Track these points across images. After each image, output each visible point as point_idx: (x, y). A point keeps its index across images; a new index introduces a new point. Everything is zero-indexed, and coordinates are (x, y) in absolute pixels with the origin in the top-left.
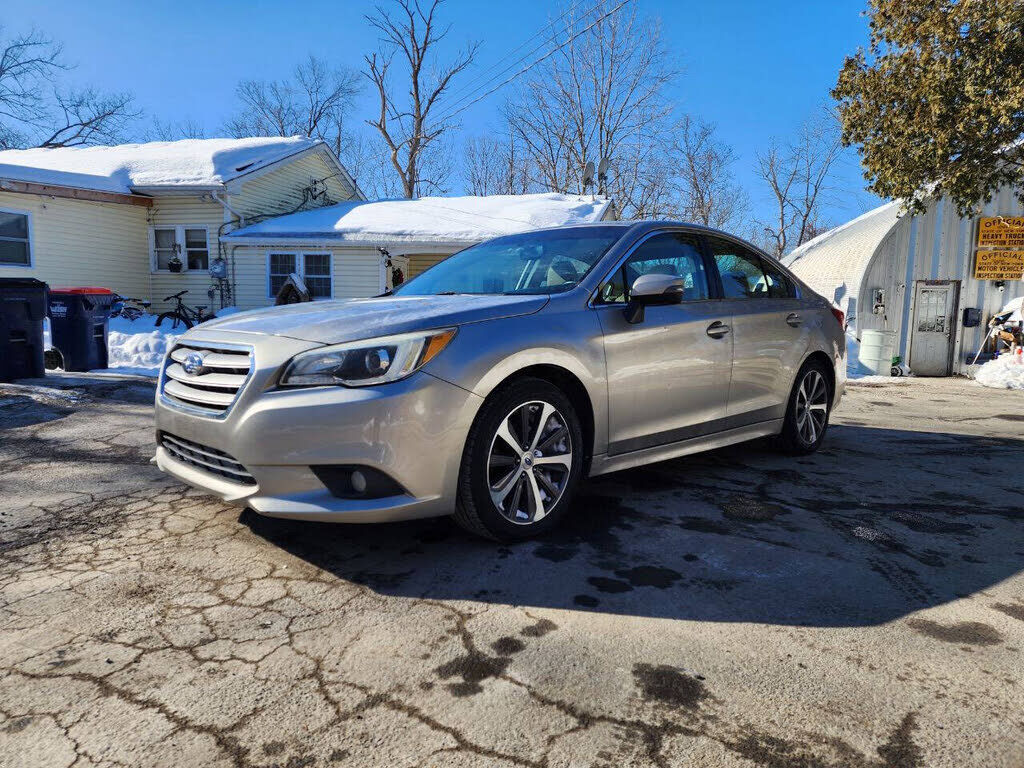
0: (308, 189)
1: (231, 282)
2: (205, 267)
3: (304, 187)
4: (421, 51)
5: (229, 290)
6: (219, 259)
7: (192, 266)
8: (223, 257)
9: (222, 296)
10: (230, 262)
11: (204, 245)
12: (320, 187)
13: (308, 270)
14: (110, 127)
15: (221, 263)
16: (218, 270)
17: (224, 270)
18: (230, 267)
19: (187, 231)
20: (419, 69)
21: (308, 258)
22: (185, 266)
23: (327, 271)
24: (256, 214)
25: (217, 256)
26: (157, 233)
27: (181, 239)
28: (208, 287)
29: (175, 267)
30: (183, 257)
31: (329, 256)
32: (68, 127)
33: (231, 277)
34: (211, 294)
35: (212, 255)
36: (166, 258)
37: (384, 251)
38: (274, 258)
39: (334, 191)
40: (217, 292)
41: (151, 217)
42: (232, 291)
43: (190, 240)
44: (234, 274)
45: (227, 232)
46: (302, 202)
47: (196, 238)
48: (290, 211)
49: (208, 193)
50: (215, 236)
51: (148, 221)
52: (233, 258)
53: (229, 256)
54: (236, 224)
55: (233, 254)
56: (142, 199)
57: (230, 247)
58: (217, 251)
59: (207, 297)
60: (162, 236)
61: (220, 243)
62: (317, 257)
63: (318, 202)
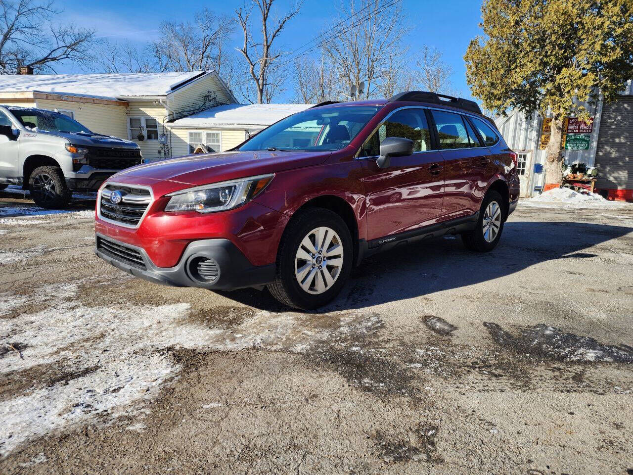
0: (206, 96)
1: (169, 146)
2: (156, 138)
3: (204, 95)
4: (268, 6)
5: (168, 151)
6: (164, 135)
7: (149, 137)
8: (165, 133)
9: (165, 153)
10: (169, 136)
11: (156, 127)
12: (213, 96)
13: (209, 141)
14: (83, 48)
15: (165, 137)
16: (163, 140)
17: (166, 139)
18: (169, 138)
19: (146, 120)
20: (267, 17)
21: (209, 135)
22: (146, 137)
23: (218, 141)
24: (181, 111)
25: (162, 133)
26: (131, 120)
27: (143, 124)
28: (158, 149)
29: (141, 138)
30: (145, 133)
31: (219, 133)
32: (59, 48)
33: (169, 144)
34: (159, 152)
35: (160, 133)
36: (137, 134)
37: (247, 131)
38: (191, 134)
39: (220, 97)
40: (163, 152)
41: (128, 112)
42: (170, 151)
43: (149, 124)
44: (171, 142)
45: (167, 120)
46: (203, 103)
47: (152, 124)
48: (198, 108)
49: (157, 100)
50: (161, 122)
51: (127, 114)
52: (170, 134)
53: (168, 133)
54: (171, 116)
55: (170, 132)
56: (124, 103)
57: (169, 129)
58: (162, 130)
59: (157, 153)
60: (134, 122)
61: (163, 126)
62: (213, 134)
63: (212, 103)
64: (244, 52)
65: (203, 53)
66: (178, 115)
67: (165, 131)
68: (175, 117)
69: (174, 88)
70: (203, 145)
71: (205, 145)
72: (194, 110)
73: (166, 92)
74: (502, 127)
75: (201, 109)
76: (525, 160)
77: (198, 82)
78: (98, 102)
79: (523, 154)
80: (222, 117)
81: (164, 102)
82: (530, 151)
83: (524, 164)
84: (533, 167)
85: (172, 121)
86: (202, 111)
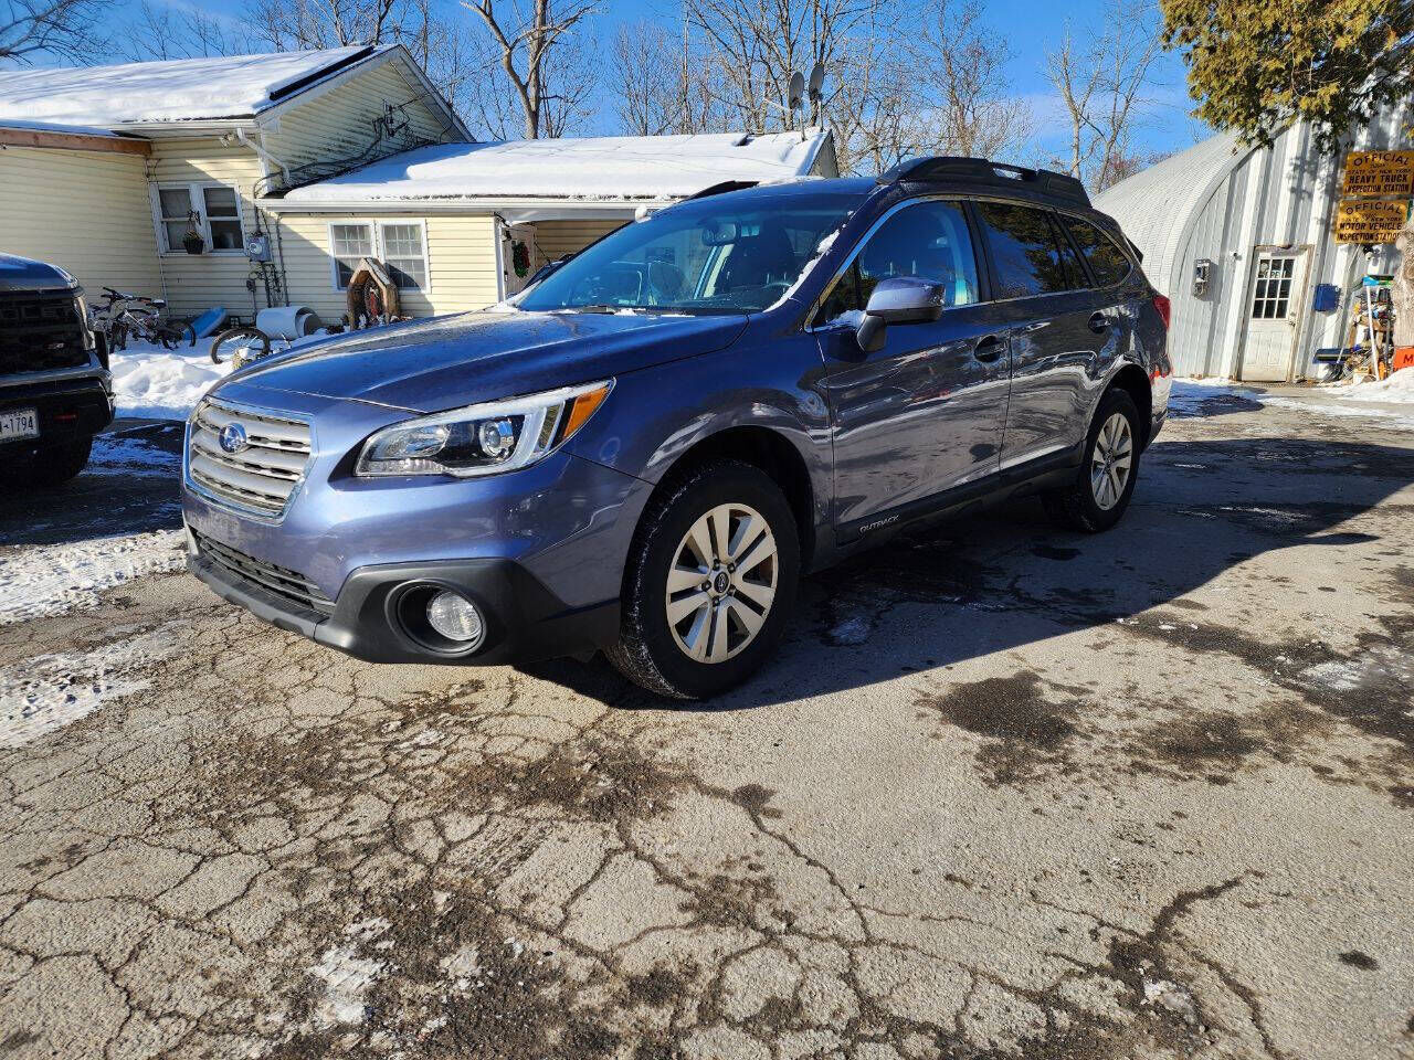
0: (382, 120)
1: (279, 268)
2: (239, 245)
3: (375, 117)
5: (276, 280)
6: (259, 234)
7: (220, 243)
8: (263, 229)
9: (268, 288)
10: (274, 237)
11: (233, 211)
12: (398, 117)
13: (390, 247)
14: (78, 20)
15: (262, 240)
16: (258, 249)
17: (268, 249)
18: (275, 245)
19: (206, 191)
21: (388, 230)
22: (209, 244)
23: (417, 247)
24: (307, 162)
25: (253, 229)
26: (164, 195)
27: (198, 204)
28: (246, 276)
29: (194, 246)
30: (204, 231)
31: (418, 226)
32: (15, 23)
33: (277, 260)
34: (251, 285)
35: (247, 227)
36: (180, 233)
37: (498, 216)
38: (339, 230)
39: (420, 122)
40: (260, 283)
41: (151, 170)
42: (281, 281)
43: (213, 205)
44: (281, 256)
45: (266, 191)
46: (372, 141)
47: (221, 202)
48: (356, 155)
49: (231, 132)
50: (249, 197)
51: (148, 175)
52: (278, 232)
53: (273, 229)
54: (278, 178)
55: (278, 225)
56: (136, 143)
57: (273, 214)
58: (253, 222)
59: (245, 290)
60: (170, 200)
61: (256, 209)
62: (402, 228)
63: (398, 140)
64: (484, 12)
65: (381, 18)
66: (300, 174)
67: (261, 221)
68: (289, 183)
69: (278, 95)
70: (376, 262)
71: (382, 262)
72: (347, 161)
73: (255, 106)
74: (1227, 181)
75: (368, 158)
76: (1289, 274)
77: (352, 79)
78: (49, 141)
79: (1284, 258)
80: (428, 178)
81: (251, 136)
82: (1304, 248)
83: (1286, 285)
84: (1311, 293)
85: (278, 193)
86: (371, 162)
